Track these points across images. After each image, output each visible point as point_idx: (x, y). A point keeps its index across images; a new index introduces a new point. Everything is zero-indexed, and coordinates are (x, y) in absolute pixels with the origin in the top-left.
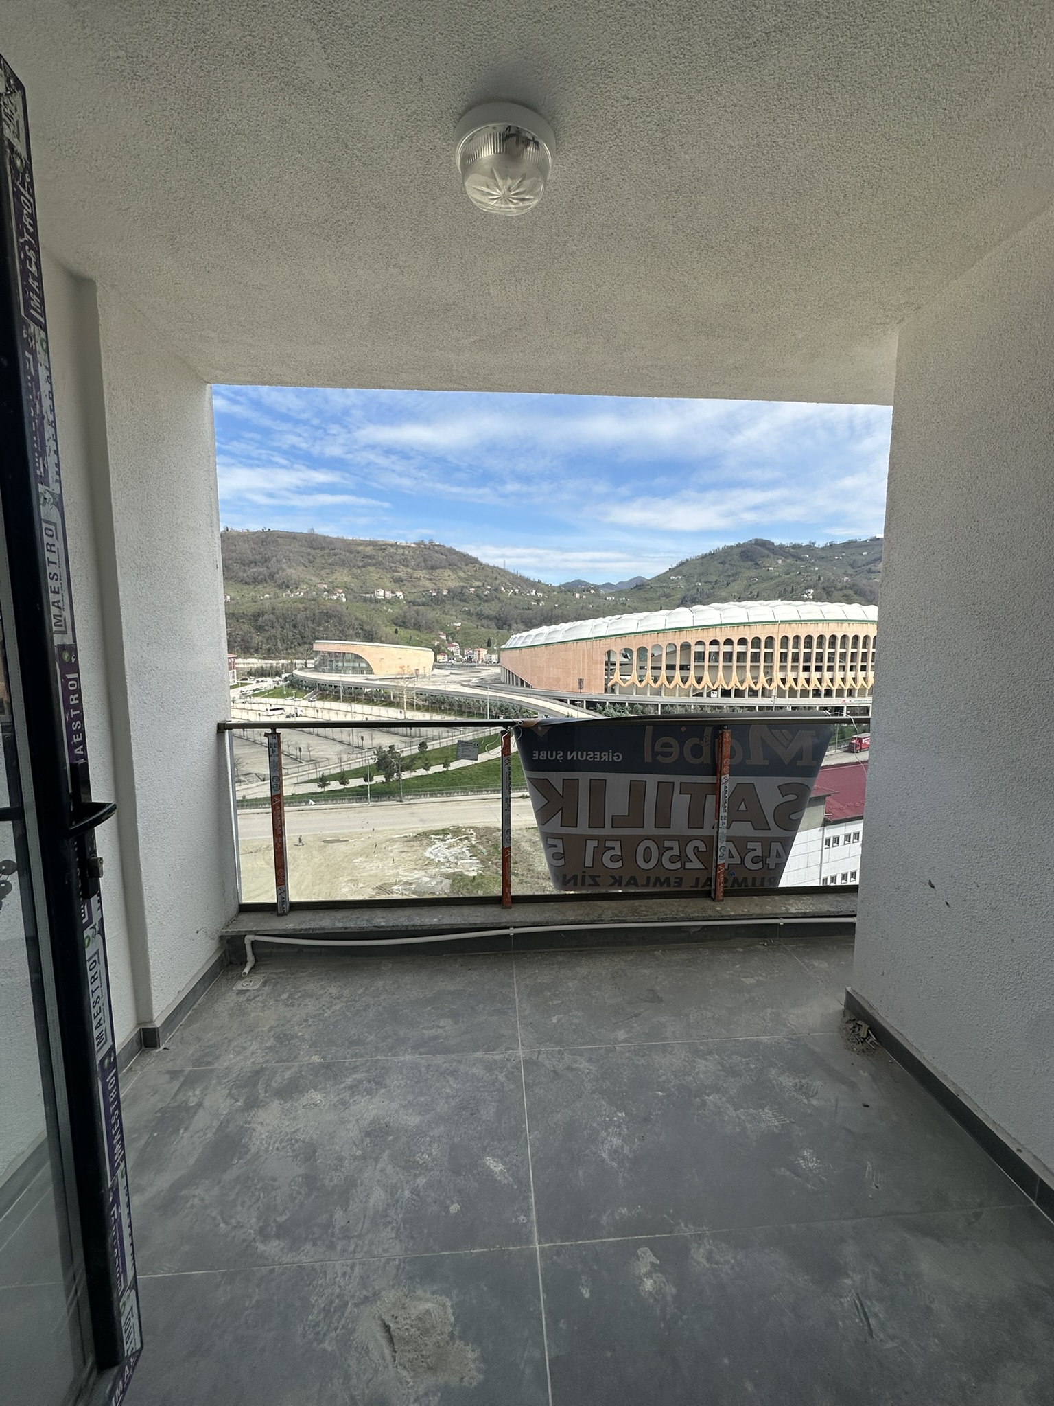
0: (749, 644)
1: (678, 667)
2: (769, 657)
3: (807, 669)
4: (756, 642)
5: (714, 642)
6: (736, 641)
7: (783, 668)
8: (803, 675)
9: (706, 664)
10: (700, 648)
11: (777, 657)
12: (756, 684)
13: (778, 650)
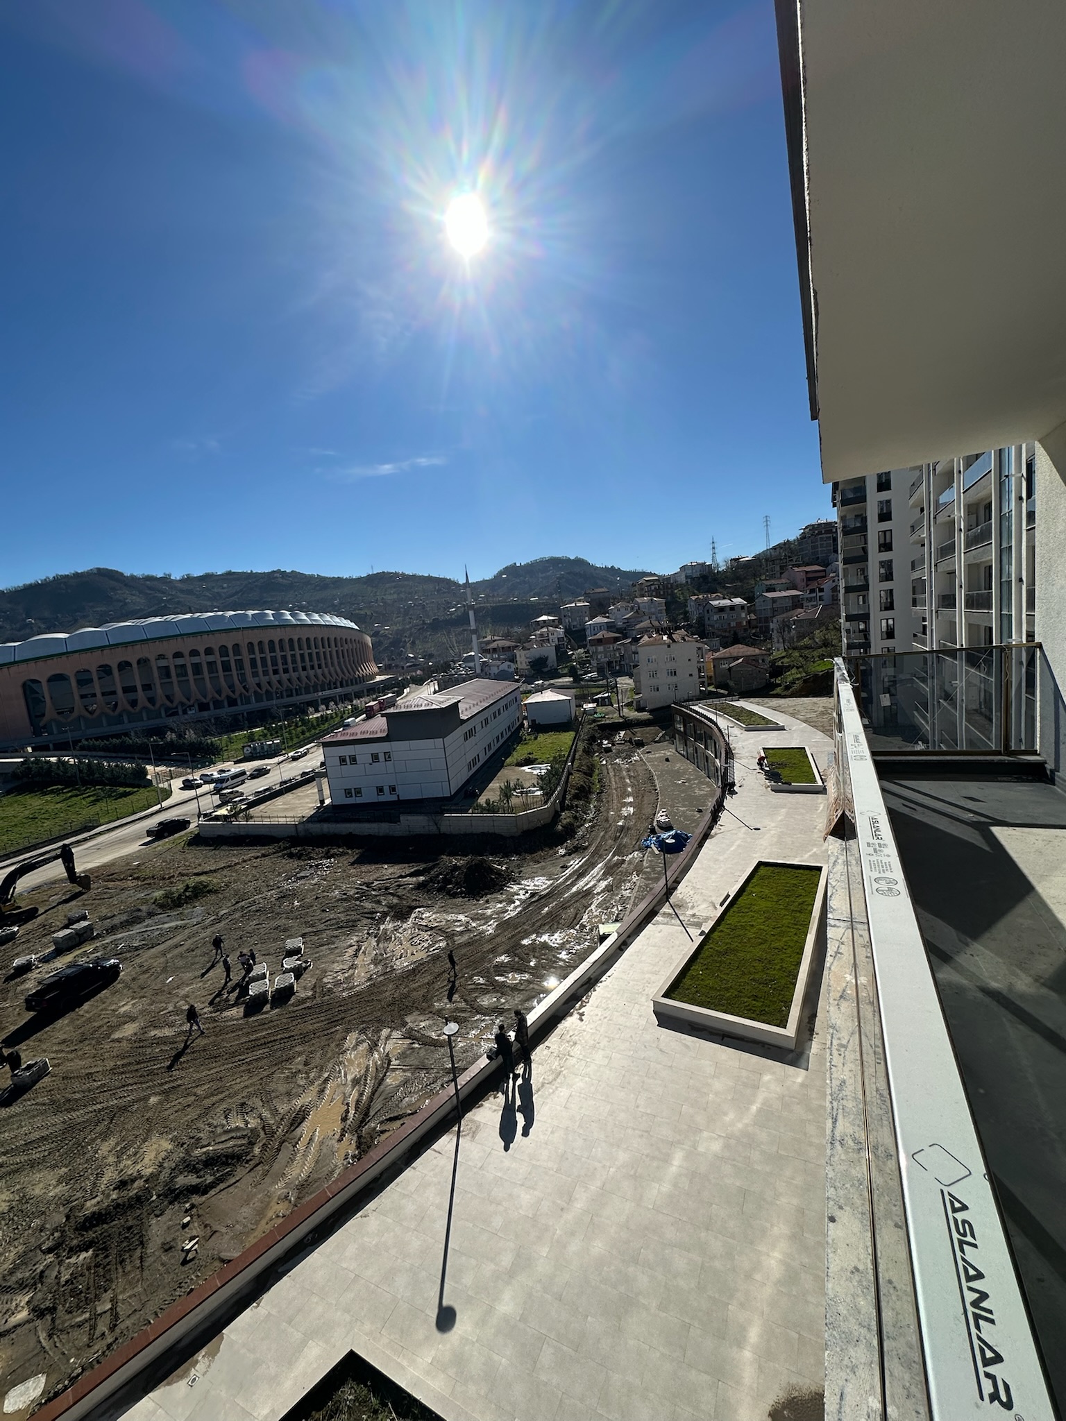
0: (218, 654)
1: (139, 688)
2: (240, 664)
3: (276, 672)
4: (224, 650)
5: (178, 655)
6: (202, 651)
7: (255, 674)
8: (274, 678)
9: (174, 678)
10: (163, 663)
11: (247, 664)
12: (233, 692)
13: (246, 657)
